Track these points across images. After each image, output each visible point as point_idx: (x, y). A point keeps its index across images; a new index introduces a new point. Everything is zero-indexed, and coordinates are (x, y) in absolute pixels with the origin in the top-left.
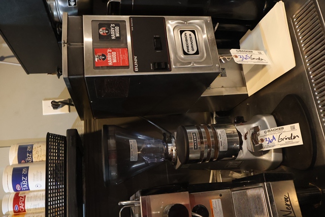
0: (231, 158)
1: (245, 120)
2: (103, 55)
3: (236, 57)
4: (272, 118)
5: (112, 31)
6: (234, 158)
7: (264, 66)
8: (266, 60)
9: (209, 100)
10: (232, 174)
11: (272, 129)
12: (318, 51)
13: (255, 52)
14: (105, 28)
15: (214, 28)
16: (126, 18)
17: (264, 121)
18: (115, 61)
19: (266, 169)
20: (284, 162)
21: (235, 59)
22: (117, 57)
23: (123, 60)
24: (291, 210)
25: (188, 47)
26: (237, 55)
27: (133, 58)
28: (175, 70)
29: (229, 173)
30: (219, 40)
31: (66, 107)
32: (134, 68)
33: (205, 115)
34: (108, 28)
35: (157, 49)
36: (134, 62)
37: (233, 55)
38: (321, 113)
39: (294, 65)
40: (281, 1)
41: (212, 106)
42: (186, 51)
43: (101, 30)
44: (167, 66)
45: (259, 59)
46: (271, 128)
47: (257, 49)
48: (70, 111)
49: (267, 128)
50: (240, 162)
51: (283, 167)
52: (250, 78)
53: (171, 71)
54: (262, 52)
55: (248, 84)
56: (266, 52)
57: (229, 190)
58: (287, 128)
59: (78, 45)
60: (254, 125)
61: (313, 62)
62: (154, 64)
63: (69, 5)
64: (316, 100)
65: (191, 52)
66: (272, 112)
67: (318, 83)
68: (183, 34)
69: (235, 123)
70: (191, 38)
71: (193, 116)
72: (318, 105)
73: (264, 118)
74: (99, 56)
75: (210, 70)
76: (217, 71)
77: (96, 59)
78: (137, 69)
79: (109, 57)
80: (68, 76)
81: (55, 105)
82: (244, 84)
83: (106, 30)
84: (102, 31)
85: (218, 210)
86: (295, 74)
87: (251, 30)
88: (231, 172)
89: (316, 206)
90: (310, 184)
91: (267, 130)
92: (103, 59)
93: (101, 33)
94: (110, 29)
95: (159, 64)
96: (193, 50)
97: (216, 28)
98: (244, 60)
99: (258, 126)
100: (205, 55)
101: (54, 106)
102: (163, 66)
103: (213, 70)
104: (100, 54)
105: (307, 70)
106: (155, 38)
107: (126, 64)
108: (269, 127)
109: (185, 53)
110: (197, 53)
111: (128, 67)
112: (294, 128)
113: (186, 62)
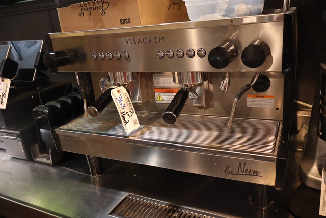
0: (319, 130)
6: (318, 134)
10: (305, 128)
19: (301, 165)
20: (303, 186)
24: (244, 173)
29: (307, 125)
50: (314, 139)
51: (298, 184)
57: (282, 119)
85: (262, 103)
88: (308, 128)
89: (250, 198)
90: (273, 202)
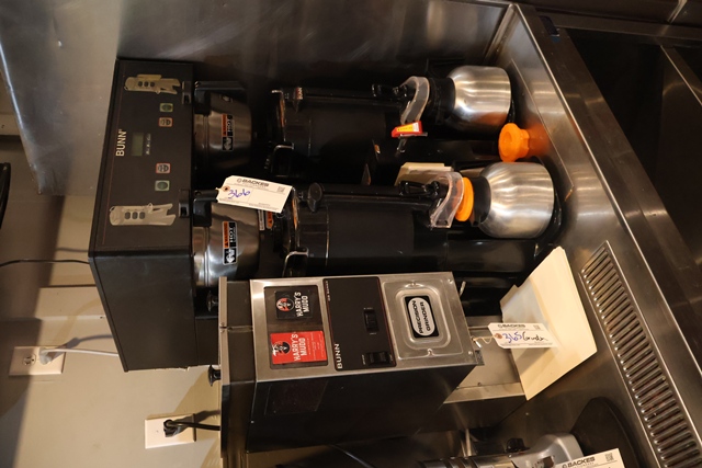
1: (526, 445)
2: (285, 344)
3: (500, 337)
4: (572, 440)
5: (297, 303)
7: (546, 349)
8: (549, 340)
9: (457, 409)
11: (576, 461)
12: (628, 329)
13: (529, 326)
14: (284, 300)
15: (459, 289)
16: (317, 281)
17: (559, 447)
18: (304, 353)
21: (497, 340)
22: (306, 346)
23: (318, 352)
25: (419, 324)
26: (501, 333)
27: (333, 347)
28: (403, 363)
30: (466, 302)
31: (189, 430)
32: (336, 364)
33: (450, 435)
34: (291, 300)
35: (370, 330)
36: (334, 353)
37: (494, 333)
38: (650, 431)
39: (594, 350)
40: (559, 248)
41: (462, 420)
42: (418, 331)
43: (279, 303)
44: (388, 358)
45: (537, 338)
46: (574, 458)
47: (532, 320)
48: (195, 439)
49: (567, 460)
52: (526, 367)
53: (394, 365)
54: (541, 325)
55: (523, 377)
56: (546, 324)
58: (600, 457)
59: (244, 329)
60: (543, 455)
61: (623, 345)
62: (367, 355)
63: (226, 262)
64: (639, 408)
65: (426, 333)
66: (570, 427)
67: (637, 380)
68: (411, 303)
69: (509, 451)
70: (423, 309)
71: (428, 439)
72: (642, 416)
73: (560, 441)
74: (279, 346)
75: (460, 362)
76: (471, 363)
77: (274, 352)
78: (340, 366)
79: (294, 347)
80: (231, 381)
81: (171, 428)
82: (517, 378)
83: (288, 302)
84: (281, 305)
86: (599, 362)
87: (518, 286)
91: (566, 463)
92: (286, 351)
93: (280, 307)
94: (294, 299)
95: (376, 355)
96: (428, 328)
97: (462, 289)
98: (513, 341)
99: (549, 458)
100: (449, 336)
101: (169, 430)
102: (383, 358)
103: (463, 361)
104: (280, 342)
105: (616, 356)
106: (367, 312)
107: (323, 358)
108: (569, 456)
109: (416, 335)
110: (436, 334)
111: (325, 363)
112: (612, 458)
113: (419, 349)
